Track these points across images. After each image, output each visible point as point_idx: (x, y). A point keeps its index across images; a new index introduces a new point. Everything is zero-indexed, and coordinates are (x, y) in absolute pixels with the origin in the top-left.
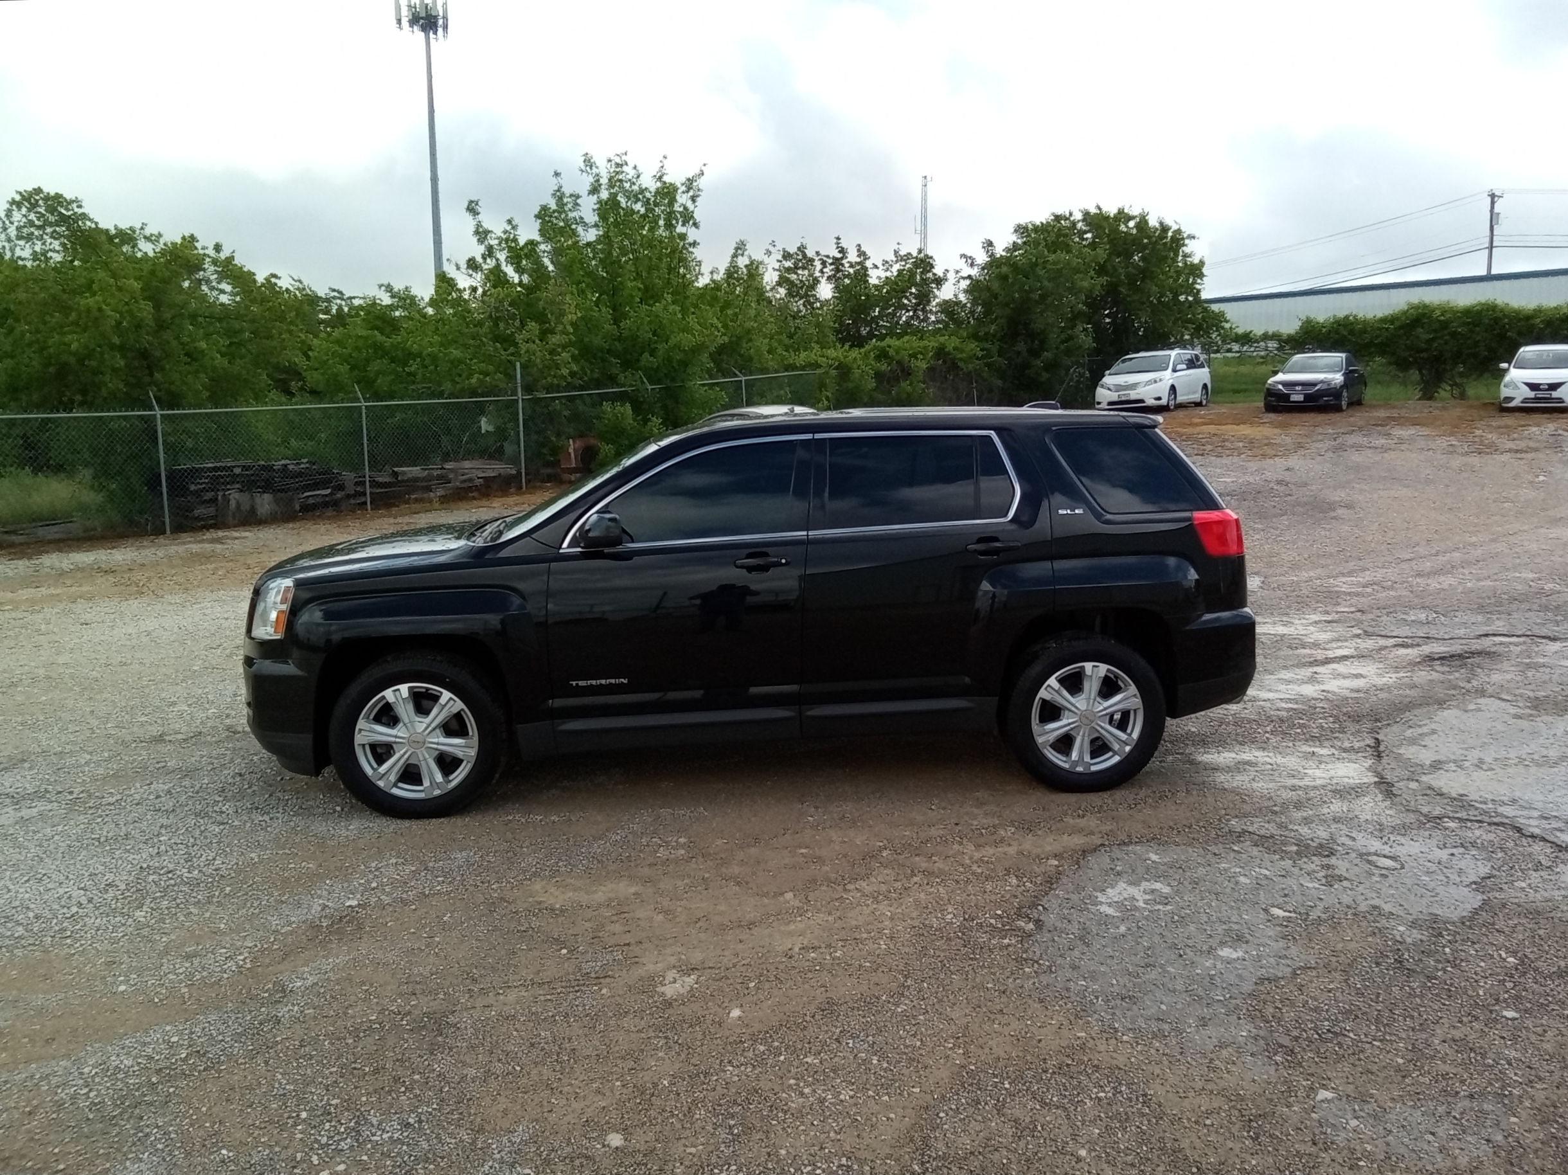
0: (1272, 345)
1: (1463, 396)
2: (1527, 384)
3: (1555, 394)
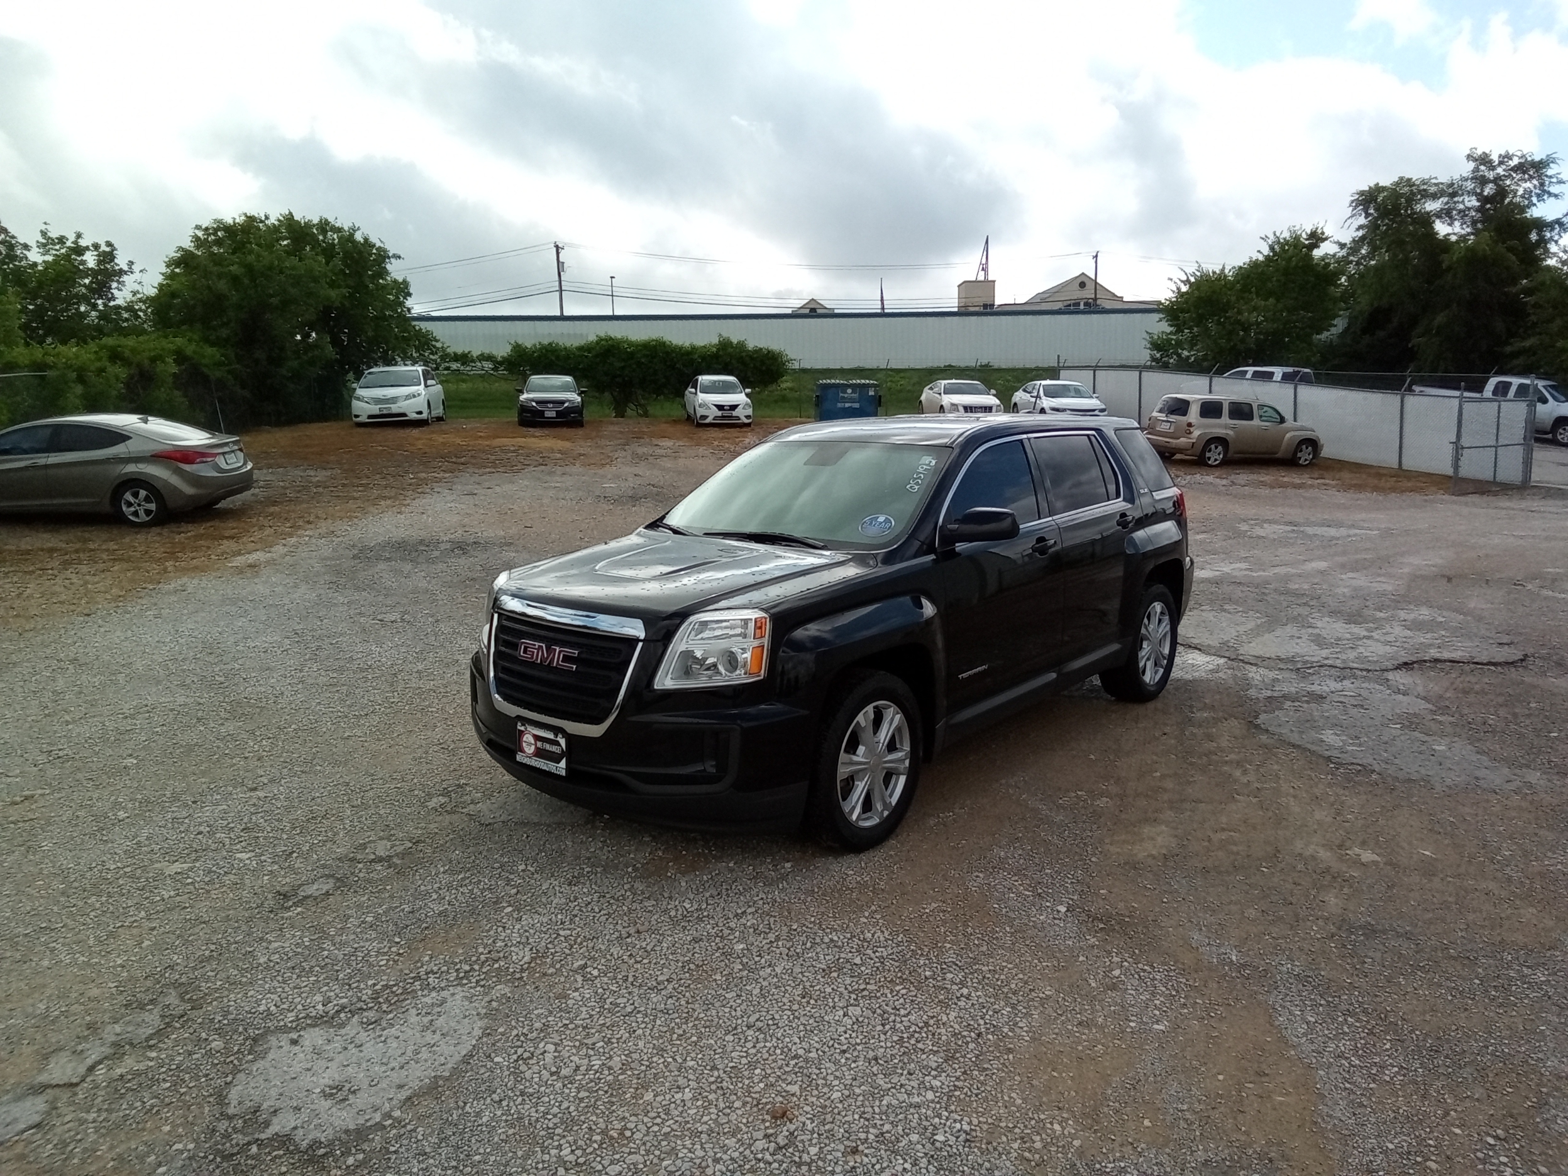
0: (488, 365)
1: (646, 414)
2: (716, 406)
3: (735, 413)
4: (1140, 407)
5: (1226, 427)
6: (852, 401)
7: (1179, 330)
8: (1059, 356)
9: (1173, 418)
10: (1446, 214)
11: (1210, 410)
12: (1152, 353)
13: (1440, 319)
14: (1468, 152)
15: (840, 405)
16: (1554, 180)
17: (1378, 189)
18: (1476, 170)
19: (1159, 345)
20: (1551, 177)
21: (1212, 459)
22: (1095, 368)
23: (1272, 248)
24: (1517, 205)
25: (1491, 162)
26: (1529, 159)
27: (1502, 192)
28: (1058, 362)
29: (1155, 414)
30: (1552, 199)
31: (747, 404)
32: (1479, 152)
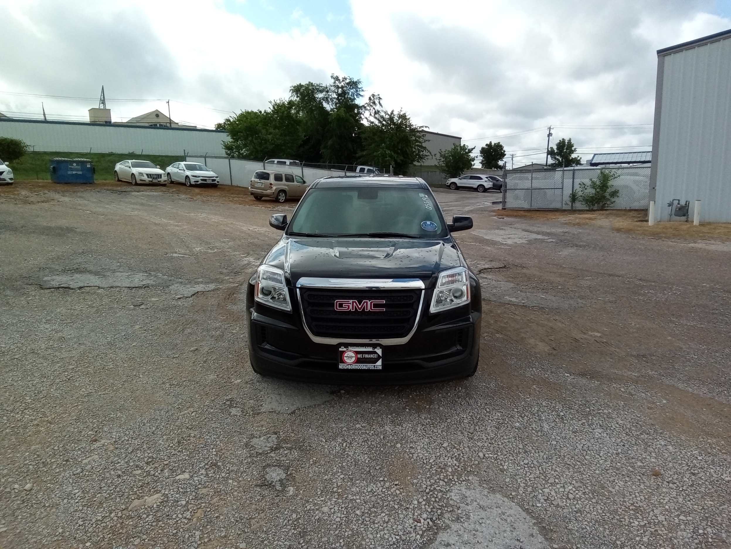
4: (231, 176)
5: (285, 185)
6: (77, 170)
7: (236, 140)
8: (184, 150)
9: (263, 181)
10: (326, 99)
11: (278, 178)
12: (226, 151)
13: (330, 142)
14: (331, 75)
15: (69, 173)
16: (361, 90)
17: (301, 86)
18: (335, 83)
19: (228, 148)
20: (360, 88)
21: (281, 199)
22: (205, 157)
23: (274, 107)
24: (350, 98)
25: (339, 80)
26: (352, 80)
27: (344, 93)
28: (185, 153)
29: (253, 179)
30: (361, 97)
31: (9, 172)
32: (335, 76)
